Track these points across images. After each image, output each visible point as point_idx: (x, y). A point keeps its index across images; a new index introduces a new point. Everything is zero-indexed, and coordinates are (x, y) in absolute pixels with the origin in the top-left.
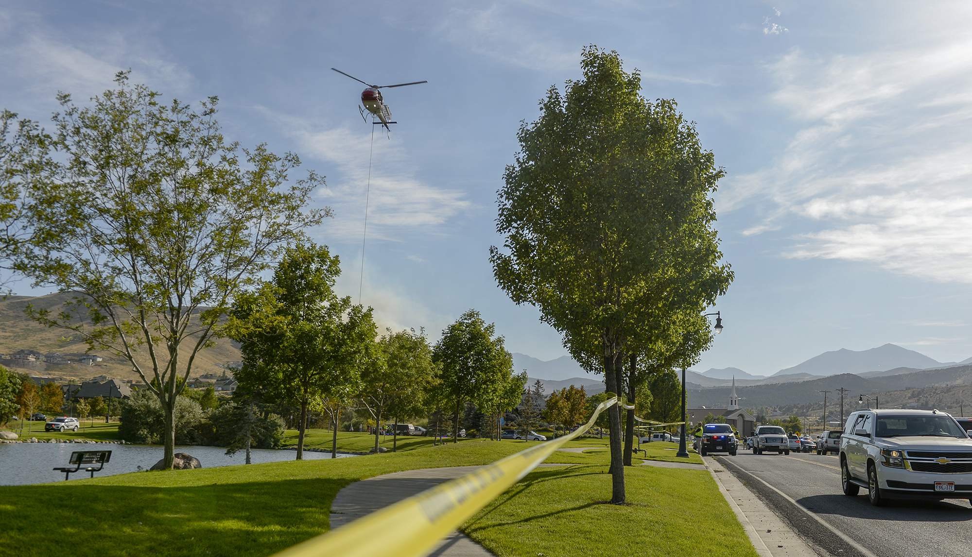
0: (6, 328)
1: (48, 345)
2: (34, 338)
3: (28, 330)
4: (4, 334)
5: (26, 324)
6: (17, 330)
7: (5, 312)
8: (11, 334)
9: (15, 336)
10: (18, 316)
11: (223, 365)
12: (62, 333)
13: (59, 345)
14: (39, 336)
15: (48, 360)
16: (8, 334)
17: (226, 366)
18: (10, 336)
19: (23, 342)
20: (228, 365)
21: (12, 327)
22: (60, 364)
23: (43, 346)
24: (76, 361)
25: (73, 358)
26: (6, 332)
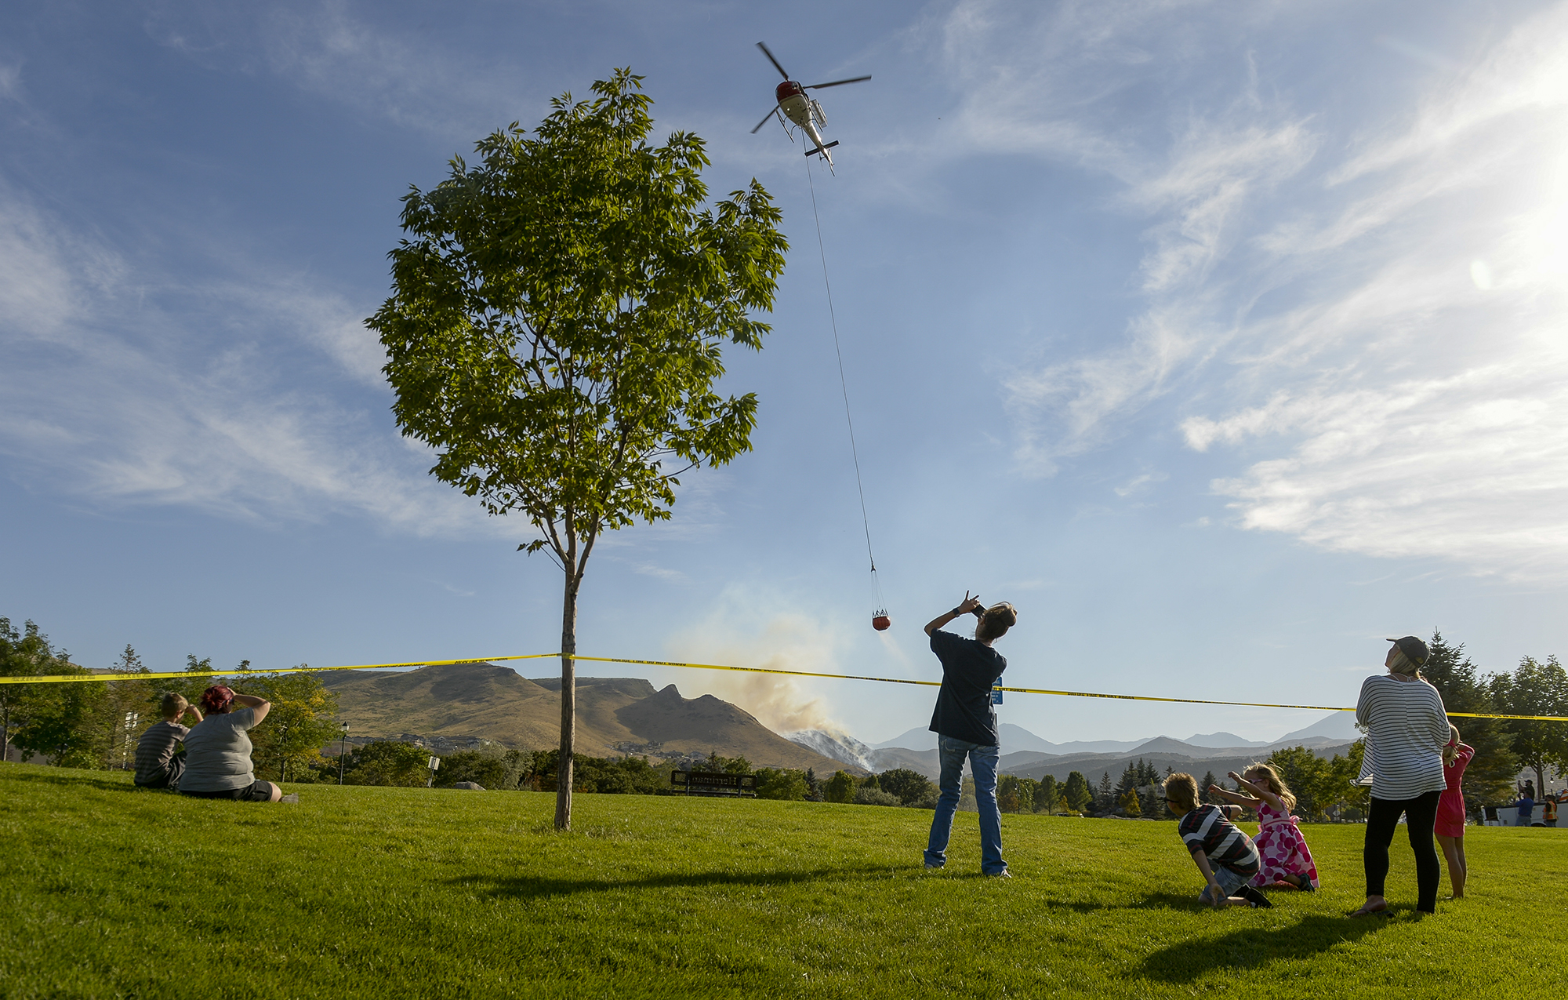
0: (376, 709)
1: (422, 727)
2: (407, 719)
3: (399, 710)
4: (375, 715)
5: (396, 703)
6: (388, 711)
7: (373, 691)
8: (382, 716)
9: (386, 718)
10: (388, 695)
11: (614, 747)
12: (435, 712)
13: (433, 727)
14: (411, 717)
15: (435, 745)
16: (378, 716)
17: (617, 747)
18: (381, 718)
19: (395, 724)
20: (620, 746)
21: (382, 708)
22: (449, 749)
23: (417, 729)
24: (463, 745)
25: (460, 742)
26: (376, 713)
